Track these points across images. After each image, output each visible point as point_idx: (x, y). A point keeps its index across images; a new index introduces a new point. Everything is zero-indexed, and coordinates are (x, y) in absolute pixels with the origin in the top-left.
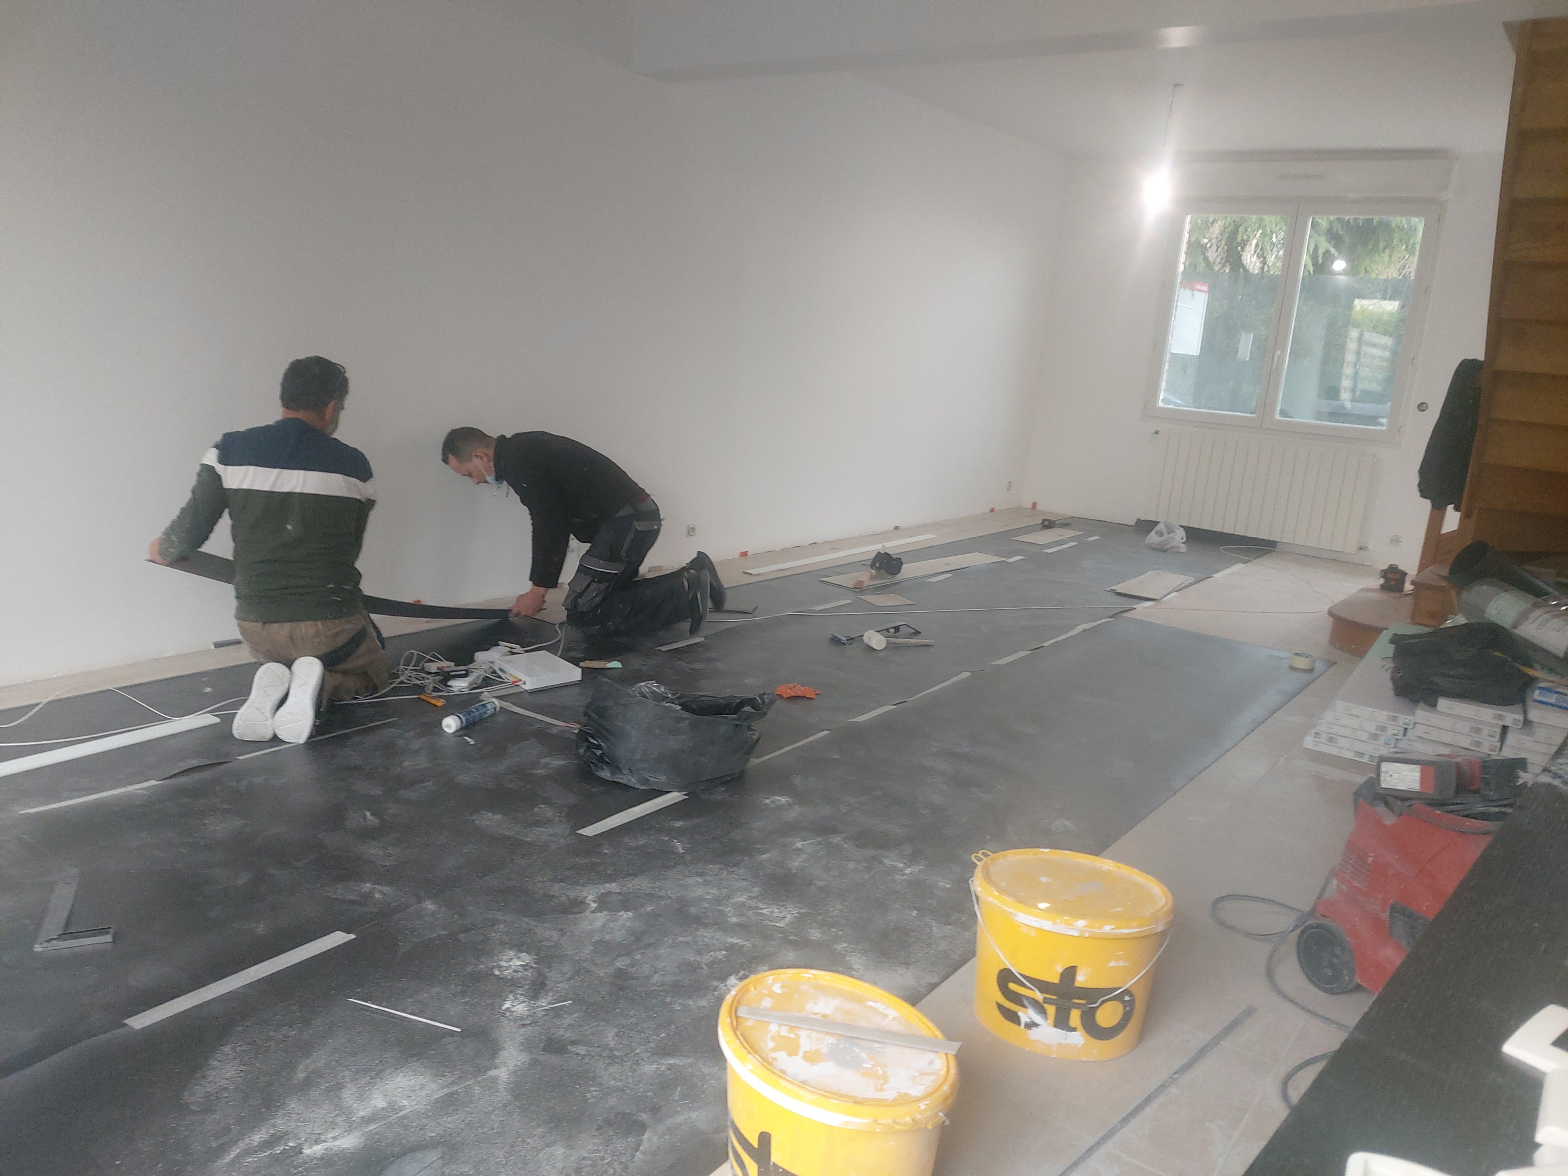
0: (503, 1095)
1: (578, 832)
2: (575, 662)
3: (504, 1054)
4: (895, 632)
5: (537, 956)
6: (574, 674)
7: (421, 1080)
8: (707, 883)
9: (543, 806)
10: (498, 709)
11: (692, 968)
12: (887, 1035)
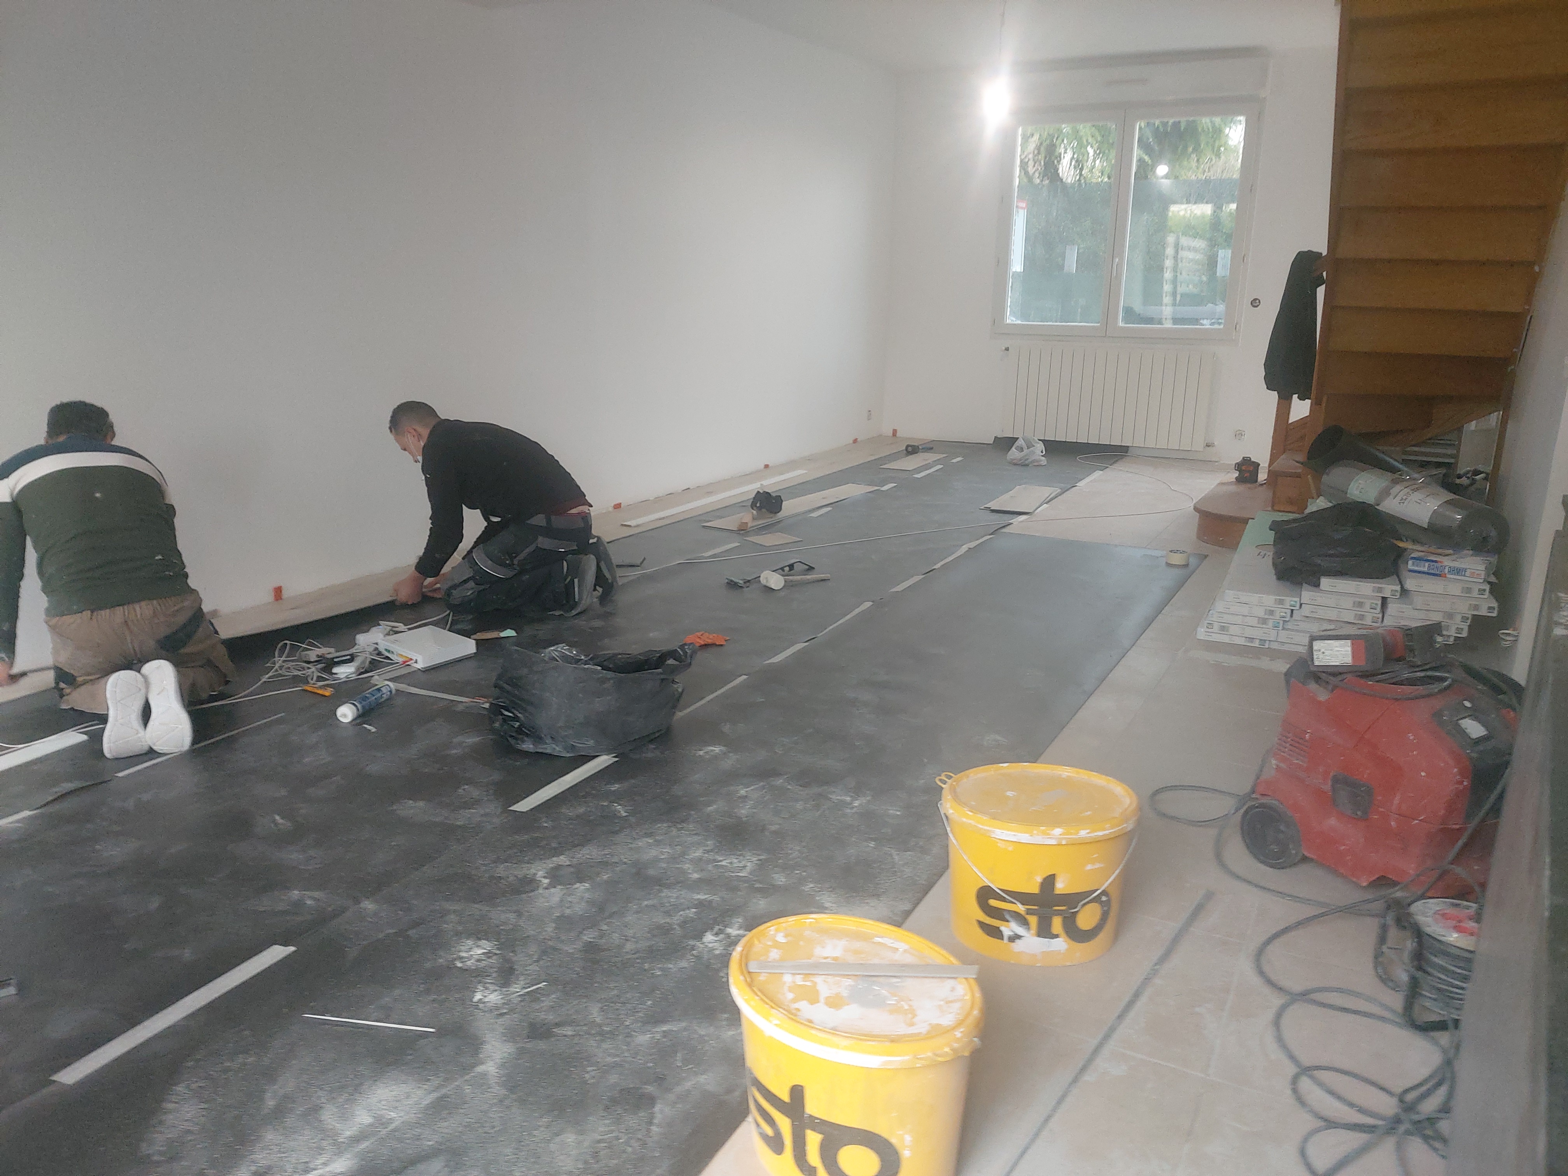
0: (499, 1091)
1: (511, 808)
2: (467, 634)
3: (487, 1047)
4: (790, 570)
5: (498, 942)
6: (467, 646)
7: (404, 1088)
8: (658, 843)
9: (466, 787)
10: (394, 692)
11: (665, 930)
12: (902, 970)
